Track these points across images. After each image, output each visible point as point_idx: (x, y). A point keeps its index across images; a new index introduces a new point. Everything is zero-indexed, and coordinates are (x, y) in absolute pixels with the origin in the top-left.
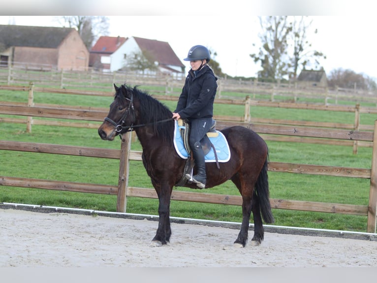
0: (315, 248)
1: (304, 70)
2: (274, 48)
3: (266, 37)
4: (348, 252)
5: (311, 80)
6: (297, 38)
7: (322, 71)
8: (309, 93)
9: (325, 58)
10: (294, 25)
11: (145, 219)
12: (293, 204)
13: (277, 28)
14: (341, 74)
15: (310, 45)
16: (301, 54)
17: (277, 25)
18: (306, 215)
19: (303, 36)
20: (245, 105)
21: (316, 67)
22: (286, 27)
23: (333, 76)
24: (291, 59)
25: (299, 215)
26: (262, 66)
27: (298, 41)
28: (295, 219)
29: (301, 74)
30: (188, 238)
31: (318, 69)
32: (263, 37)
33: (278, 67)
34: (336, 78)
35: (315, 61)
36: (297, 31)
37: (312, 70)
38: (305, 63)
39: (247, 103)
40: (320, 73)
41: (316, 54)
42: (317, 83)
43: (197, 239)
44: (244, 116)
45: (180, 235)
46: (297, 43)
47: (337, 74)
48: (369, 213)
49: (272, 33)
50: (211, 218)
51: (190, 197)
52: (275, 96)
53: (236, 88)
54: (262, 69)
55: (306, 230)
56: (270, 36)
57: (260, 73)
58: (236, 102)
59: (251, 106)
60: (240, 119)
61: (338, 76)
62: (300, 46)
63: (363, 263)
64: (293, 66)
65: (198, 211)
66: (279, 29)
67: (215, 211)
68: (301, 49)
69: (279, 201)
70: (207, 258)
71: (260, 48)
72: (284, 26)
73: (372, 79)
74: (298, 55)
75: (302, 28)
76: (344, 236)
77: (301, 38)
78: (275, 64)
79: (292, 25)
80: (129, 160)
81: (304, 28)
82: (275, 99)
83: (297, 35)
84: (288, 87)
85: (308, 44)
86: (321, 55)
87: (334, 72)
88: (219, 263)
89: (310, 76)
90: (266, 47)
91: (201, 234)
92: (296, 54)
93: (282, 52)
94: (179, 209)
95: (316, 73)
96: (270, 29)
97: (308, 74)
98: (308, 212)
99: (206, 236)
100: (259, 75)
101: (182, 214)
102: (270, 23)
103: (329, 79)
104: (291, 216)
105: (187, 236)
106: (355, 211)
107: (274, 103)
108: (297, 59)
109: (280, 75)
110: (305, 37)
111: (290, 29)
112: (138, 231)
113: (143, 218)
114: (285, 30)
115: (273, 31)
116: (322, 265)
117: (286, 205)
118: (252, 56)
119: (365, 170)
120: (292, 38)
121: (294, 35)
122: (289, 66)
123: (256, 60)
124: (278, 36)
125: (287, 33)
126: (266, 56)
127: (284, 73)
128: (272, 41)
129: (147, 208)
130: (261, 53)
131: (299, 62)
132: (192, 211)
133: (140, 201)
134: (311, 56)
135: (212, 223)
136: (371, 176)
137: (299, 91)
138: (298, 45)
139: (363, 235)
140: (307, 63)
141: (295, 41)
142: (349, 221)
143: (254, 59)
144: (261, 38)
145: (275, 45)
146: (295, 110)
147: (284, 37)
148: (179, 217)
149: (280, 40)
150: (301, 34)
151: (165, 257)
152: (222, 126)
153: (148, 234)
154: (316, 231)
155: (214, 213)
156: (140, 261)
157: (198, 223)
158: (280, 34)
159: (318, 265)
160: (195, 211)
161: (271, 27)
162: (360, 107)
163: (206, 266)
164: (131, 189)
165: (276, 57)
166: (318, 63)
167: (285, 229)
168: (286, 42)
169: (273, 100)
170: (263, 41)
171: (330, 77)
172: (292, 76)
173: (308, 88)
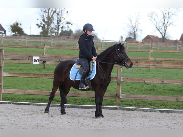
0: (93, 114)
1: (62, 31)
2: (47, 20)
3: (43, 16)
4: (108, 116)
5: (66, 35)
6: (58, 16)
7: (71, 31)
8: (67, 42)
9: (72, 25)
10: (57, 9)
11: (12, 104)
12: (81, 94)
13: (48, 11)
14: (80, 32)
15: (65, 19)
16: (60, 23)
17: (49, 10)
18: (85, 99)
19: (61, 15)
20: (44, 48)
21: (68, 29)
22: (53, 11)
23: (76, 33)
24: (56, 26)
25: (82, 99)
26: (42, 29)
27: (59, 17)
28: (81, 101)
29: (61, 33)
30: (33, 112)
31: (69, 30)
32: (42, 15)
33: (50, 30)
34: (78, 34)
35: (67, 27)
36: (58, 12)
37: (66, 31)
38: (62, 28)
39: (45, 48)
40: (70, 32)
41: (68, 23)
42: (69, 37)
43: (38, 112)
44: (44, 53)
45: (29, 111)
46: (58, 18)
47: (78, 32)
48: (117, 97)
49: (46, 14)
50: (41, 102)
51: (32, 93)
52: (52, 44)
53: (32, 40)
54: (42, 31)
55: (88, 106)
56: (46, 15)
57: (41, 33)
58: (40, 47)
59: (47, 49)
60: (42, 55)
61: (79, 33)
62: (60, 19)
63: (118, 120)
64: (57, 29)
65: (35, 99)
66: (50, 11)
67: (43, 99)
68: (60, 21)
69: (75, 93)
70: (46, 121)
71: (41, 21)
72: (52, 11)
73: (95, 34)
74: (59, 24)
75: (61, 11)
76: (106, 108)
77: (60, 16)
78: (48, 28)
79: (56, 10)
80: (3, 76)
81: (62, 11)
82: (52, 45)
83: (58, 14)
84: (57, 39)
85: (63, 19)
86: (70, 23)
87: (77, 31)
88: (53, 123)
89: (66, 34)
90: (44, 20)
91: (39, 110)
92: (58, 23)
93: (51, 22)
94: (26, 99)
95: (68, 32)
96: (45, 12)
97: (64, 33)
98: (86, 98)
99: (41, 110)
100: (41, 34)
101: (28, 101)
102: (45, 9)
103: (75, 35)
104: (78, 100)
105: (33, 111)
106: (110, 97)
107: (52, 47)
108: (59, 26)
109: (51, 33)
110: (62, 15)
111: (55, 12)
112: (9, 109)
113: (10, 103)
114: (52, 12)
115: (47, 13)
116: (100, 122)
117: (78, 95)
118: (37, 25)
119: (114, 77)
120: (56, 16)
121: (57, 14)
122: (55, 29)
123: (39, 27)
124: (49, 15)
125: (53, 13)
126: (44, 25)
127: (53, 32)
128: (46, 17)
129: (10, 98)
130: (41, 23)
131: (60, 27)
132: (32, 99)
133: (6, 95)
134: (65, 24)
135: (43, 104)
136: (117, 80)
137: (63, 41)
138: (59, 19)
139: (114, 107)
140: (63, 28)
141: (57, 17)
142: (106, 101)
143: (38, 26)
144: (41, 16)
145: (48, 19)
146: (63, 50)
147: (52, 15)
148: (26, 102)
149: (50, 17)
150: (60, 14)
151: (27, 121)
152: (47, 59)
153: (14, 111)
154: (92, 106)
155: (42, 100)
156: (16, 124)
157: (36, 105)
158: (50, 14)
159: (98, 122)
160: (34, 99)
161: (46, 11)
162: (98, 48)
163: (47, 124)
164: (5, 90)
165: (49, 25)
166: (69, 27)
167: (78, 106)
168: (53, 18)
169: (52, 46)
170: (42, 18)
171: (75, 33)
172: (57, 34)
173: (66, 39)
